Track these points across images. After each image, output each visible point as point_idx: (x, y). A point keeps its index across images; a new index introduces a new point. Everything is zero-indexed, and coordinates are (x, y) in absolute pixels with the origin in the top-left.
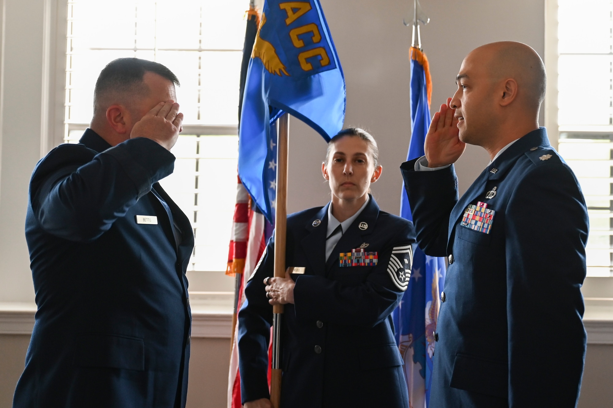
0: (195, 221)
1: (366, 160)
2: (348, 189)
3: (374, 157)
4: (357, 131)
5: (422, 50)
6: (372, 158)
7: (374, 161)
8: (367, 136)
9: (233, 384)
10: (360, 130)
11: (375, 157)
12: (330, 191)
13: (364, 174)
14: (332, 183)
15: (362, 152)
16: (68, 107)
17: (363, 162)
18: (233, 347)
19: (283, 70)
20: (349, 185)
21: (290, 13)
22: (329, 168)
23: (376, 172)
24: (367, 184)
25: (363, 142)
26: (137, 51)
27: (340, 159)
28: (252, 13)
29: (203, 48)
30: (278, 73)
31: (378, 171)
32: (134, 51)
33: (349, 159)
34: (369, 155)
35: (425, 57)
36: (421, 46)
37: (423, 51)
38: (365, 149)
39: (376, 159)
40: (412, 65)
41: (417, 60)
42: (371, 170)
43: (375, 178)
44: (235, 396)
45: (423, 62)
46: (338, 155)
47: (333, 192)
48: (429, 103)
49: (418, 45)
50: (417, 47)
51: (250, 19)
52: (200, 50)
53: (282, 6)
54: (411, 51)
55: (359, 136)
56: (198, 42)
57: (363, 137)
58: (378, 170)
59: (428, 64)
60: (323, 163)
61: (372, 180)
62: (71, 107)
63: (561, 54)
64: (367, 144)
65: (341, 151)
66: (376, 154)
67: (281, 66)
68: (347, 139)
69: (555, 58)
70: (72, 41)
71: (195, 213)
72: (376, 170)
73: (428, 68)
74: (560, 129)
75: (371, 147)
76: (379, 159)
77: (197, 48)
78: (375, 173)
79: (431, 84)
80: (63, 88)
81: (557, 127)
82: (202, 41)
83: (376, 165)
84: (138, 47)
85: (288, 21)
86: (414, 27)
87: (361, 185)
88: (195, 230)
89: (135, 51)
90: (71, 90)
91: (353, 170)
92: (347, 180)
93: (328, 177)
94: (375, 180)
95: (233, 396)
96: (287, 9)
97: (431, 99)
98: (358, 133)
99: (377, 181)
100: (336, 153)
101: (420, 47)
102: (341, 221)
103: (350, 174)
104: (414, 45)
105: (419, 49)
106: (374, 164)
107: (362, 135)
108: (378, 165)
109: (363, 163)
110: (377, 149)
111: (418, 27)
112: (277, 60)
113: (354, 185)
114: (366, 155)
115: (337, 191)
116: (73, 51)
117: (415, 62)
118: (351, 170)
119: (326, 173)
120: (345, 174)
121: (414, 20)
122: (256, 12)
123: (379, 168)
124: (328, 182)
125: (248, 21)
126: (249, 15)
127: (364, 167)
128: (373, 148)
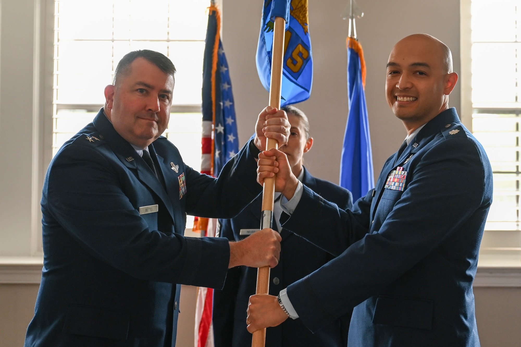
1: (298, 133)
3: (305, 130)
4: (289, 108)
5: (357, 40)
6: (304, 131)
7: (306, 134)
8: (299, 112)
9: (199, 324)
10: (293, 108)
11: (307, 131)
13: (298, 145)
15: (295, 126)
16: (56, 90)
17: (296, 134)
18: (199, 293)
23: (307, 143)
24: (300, 154)
25: (296, 118)
26: (114, 41)
28: (213, 9)
29: (170, 39)
31: (310, 143)
32: (111, 42)
34: (301, 128)
35: (360, 46)
36: (357, 37)
37: (359, 41)
38: (298, 123)
39: (307, 132)
40: (349, 53)
41: (353, 48)
42: (303, 142)
43: (307, 149)
44: (200, 334)
45: (359, 49)
48: (364, 85)
49: (354, 35)
50: (353, 37)
51: (211, 14)
52: (168, 41)
54: (348, 41)
55: (292, 112)
56: (167, 34)
57: (296, 114)
58: (309, 141)
59: (363, 52)
61: (305, 151)
62: (58, 90)
63: (475, 42)
64: (299, 119)
66: (307, 128)
69: (469, 46)
70: (59, 33)
72: (308, 141)
73: (363, 55)
74: (474, 106)
75: (302, 122)
76: (310, 132)
77: (166, 39)
78: (307, 145)
79: (365, 69)
80: (51, 74)
81: (471, 104)
82: (169, 33)
83: (307, 137)
84: (115, 39)
86: (350, 20)
87: (295, 155)
89: (113, 42)
90: (58, 76)
94: (307, 151)
95: (199, 334)
97: (365, 81)
98: (291, 110)
99: (309, 152)
101: (355, 37)
103: (286, 145)
104: (351, 35)
105: (355, 39)
106: (306, 137)
107: (294, 112)
108: (310, 137)
109: (296, 136)
110: (308, 124)
111: (354, 20)
113: (289, 155)
114: (299, 128)
116: (59, 41)
117: (352, 50)
121: (351, 14)
122: (216, 8)
123: (311, 140)
125: (209, 15)
126: (210, 11)
127: (297, 138)
128: (304, 123)
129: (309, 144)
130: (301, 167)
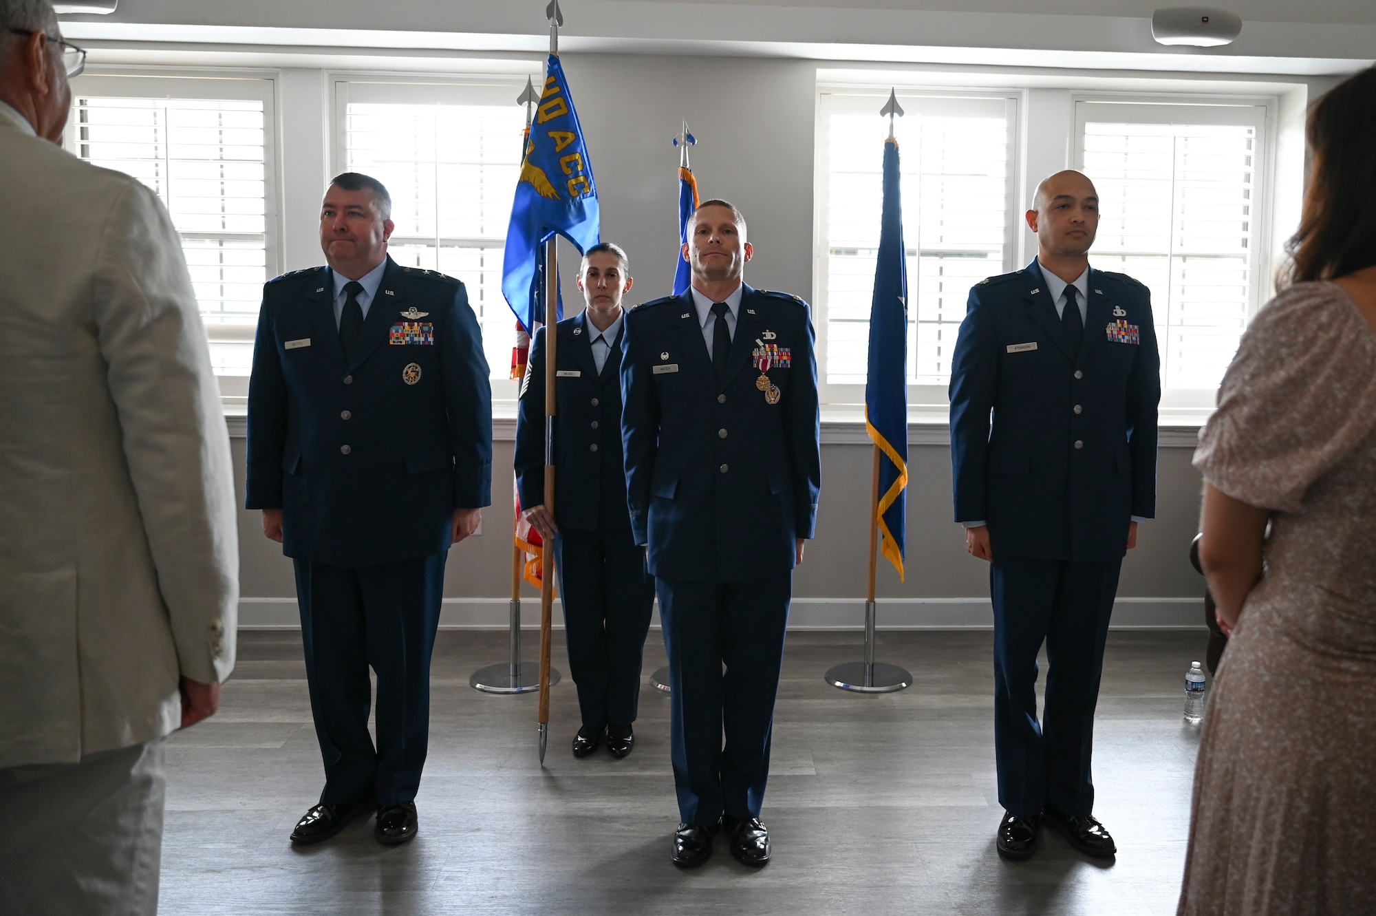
0: (482, 315)
1: (618, 274)
2: (602, 301)
3: (625, 270)
4: (609, 246)
6: (623, 271)
7: (625, 274)
8: (618, 251)
10: (612, 246)
12: (585, 301)
13: (617, 286)
14: (586, 295)
15: (615, 267)
17: (615, 275)
19: (555, 194)
20: (603, 298)
21: (559, 141)
22: (583, 281)
23: (627, 284)
24: (619, 295)
25: (615, 258)
27: (593, 273)
30: (551, 197)
31: (629, 283)
33: (602, 274)
34: (620, 269)
35: (693, 177)
36: (690, 167)
37: (692, 170)
38: (617, 264)
39: (627, 271)
40: (681, 184)
41: (685, 179)
42: (622, 283)
43: (626, 290)
45: (691, 180)
46: (592, 270)
47: (588, 304)
49: (687, 165)
50: (685, 166)
52: (482, 164)
53: (551, 134)
54: (680, 170)
55: (611, 250)
56: (480, 157)
57: (614, 251)
59: (697, 183)
60: (578, 275)
61: (624, 292)
64: (618, 258)
65: (594, 266)
66: (626, 267)
67: (553, 191)
68: (599, 254)
71: (482, 308)
72: (627, 282)
73: (695, 185)
75: (621, 260)
76: (629, 272)
85: (558, 149)
86: (682, 148)
87: (614, 297)
88: (481, 324)
91: (606, 284)
92: (600, 293)
93: (582, 289)
96: (555, 137)
98: (611, 248)
100: (590, 268)
101: (688, 167)
102: (602, 331)
103: (604, 287)
104: (683, 164)
105: (688, 169)
106: (626, 277)
108: (629, 277)
109: (615, 277)
110: (627, 262)
111: (687, 148)
112: (549, 185)
113: (608, 297)
114: (618, 269)
115: (592, 302)
117: (684, 182)
118: (604, 284)
119: (580, 284)
120: (599, 288)
121: (683, 140)
123: (629, 280)
124: (583, 294)
126: (525, 134)
127: (617, 280)
128: (624, 261)
129: (628, 286)
130: (620, 308)
